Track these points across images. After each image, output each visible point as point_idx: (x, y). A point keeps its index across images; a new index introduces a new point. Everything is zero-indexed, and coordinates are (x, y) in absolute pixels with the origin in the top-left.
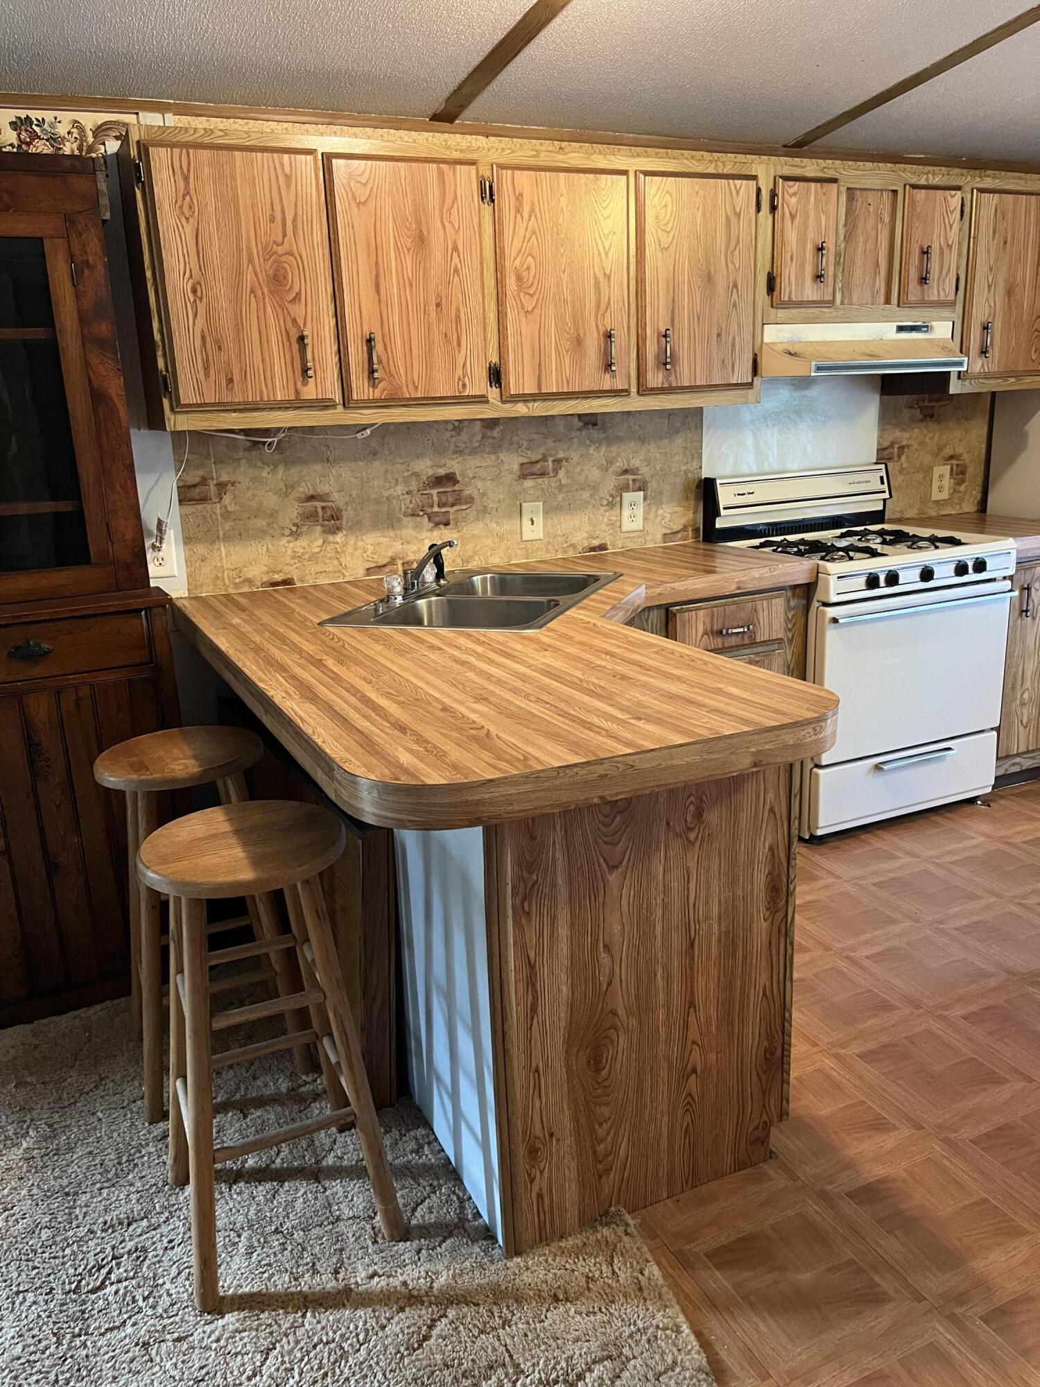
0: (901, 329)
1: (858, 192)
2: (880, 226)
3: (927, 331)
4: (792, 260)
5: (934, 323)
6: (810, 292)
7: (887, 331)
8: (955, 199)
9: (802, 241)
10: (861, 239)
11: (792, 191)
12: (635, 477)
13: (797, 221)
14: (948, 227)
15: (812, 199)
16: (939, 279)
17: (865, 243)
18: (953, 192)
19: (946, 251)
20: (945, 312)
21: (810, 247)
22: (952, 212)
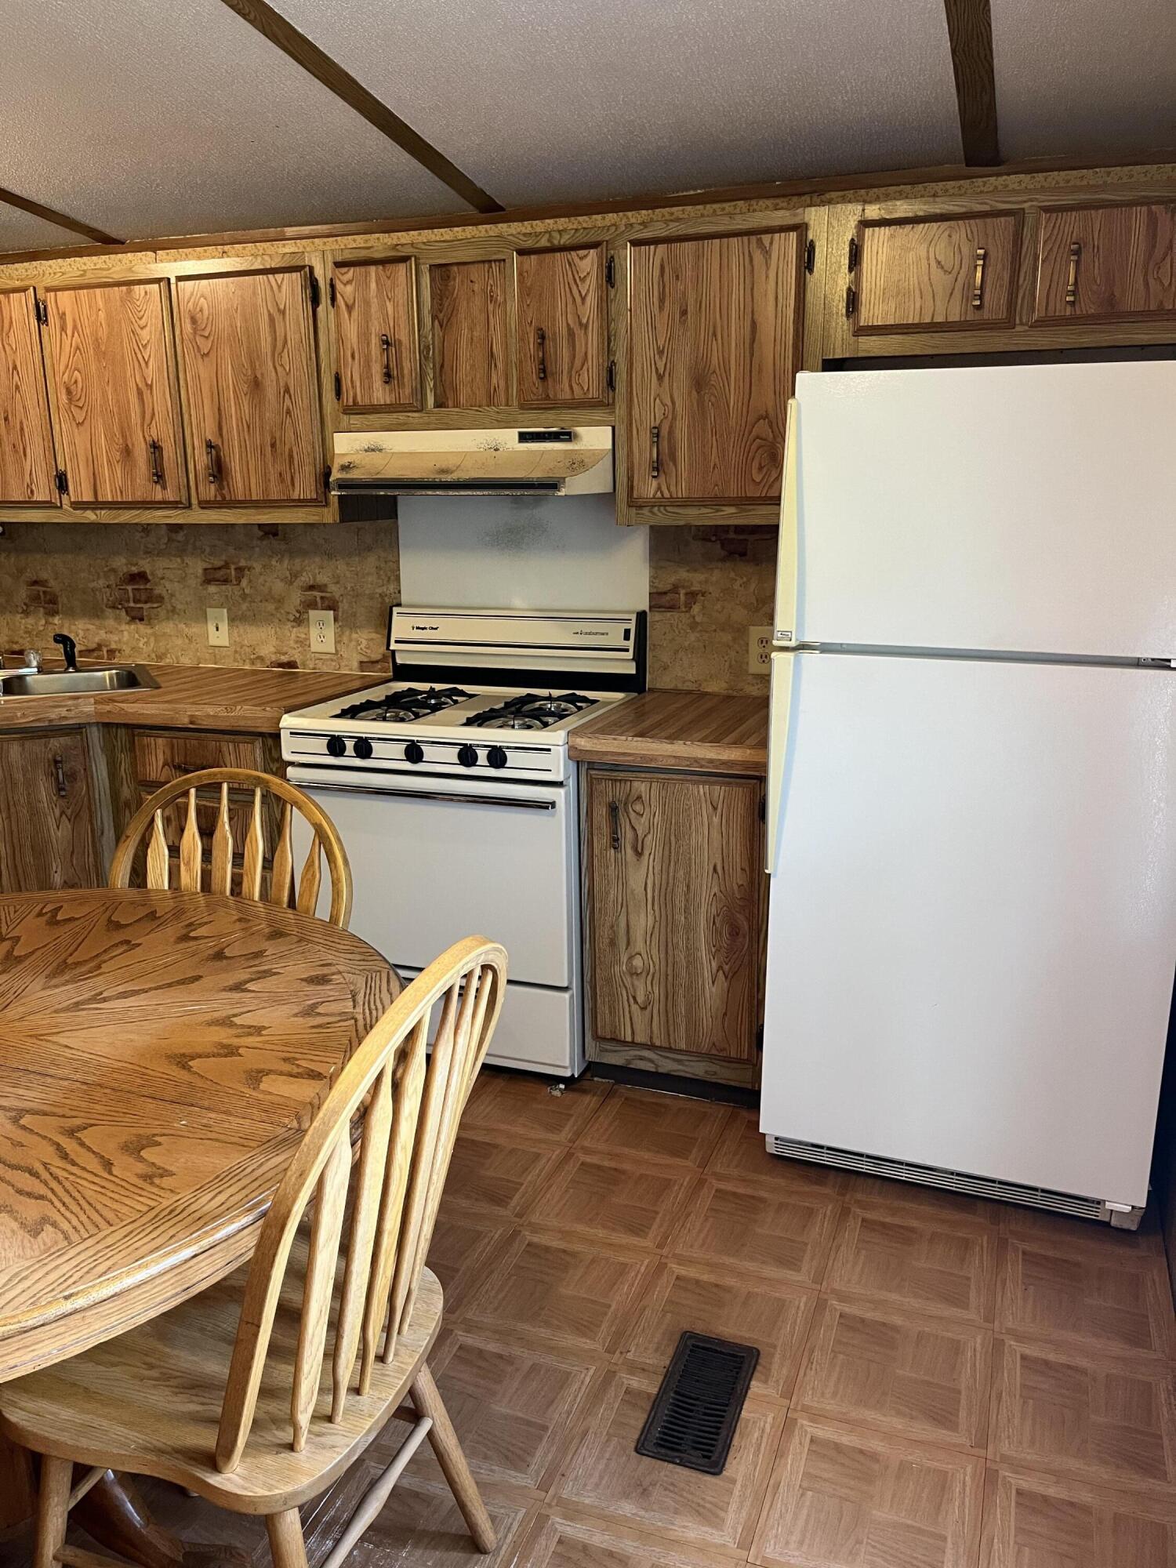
0: (524, 437)
1: (455, 268)
2: (491, 307)
3: (570, 440)
4: (353, 357)
5: (580, 430)
6: (380, 394)
7: (508, 437)
8: (588, 263)
9: (364, 336)
10: (465, 325)
11: (345, 278)
12: (323, 594)
13: (355, 313)
14: (578, 300)
15: (373, 285)
16: (570, 372)
17: (471, 330)
18: (582, 253)
19: (579, 333)
20: (598, 415)
21: (375, 342)
22: (583, 280)
